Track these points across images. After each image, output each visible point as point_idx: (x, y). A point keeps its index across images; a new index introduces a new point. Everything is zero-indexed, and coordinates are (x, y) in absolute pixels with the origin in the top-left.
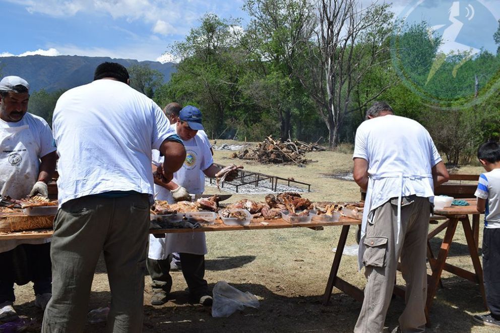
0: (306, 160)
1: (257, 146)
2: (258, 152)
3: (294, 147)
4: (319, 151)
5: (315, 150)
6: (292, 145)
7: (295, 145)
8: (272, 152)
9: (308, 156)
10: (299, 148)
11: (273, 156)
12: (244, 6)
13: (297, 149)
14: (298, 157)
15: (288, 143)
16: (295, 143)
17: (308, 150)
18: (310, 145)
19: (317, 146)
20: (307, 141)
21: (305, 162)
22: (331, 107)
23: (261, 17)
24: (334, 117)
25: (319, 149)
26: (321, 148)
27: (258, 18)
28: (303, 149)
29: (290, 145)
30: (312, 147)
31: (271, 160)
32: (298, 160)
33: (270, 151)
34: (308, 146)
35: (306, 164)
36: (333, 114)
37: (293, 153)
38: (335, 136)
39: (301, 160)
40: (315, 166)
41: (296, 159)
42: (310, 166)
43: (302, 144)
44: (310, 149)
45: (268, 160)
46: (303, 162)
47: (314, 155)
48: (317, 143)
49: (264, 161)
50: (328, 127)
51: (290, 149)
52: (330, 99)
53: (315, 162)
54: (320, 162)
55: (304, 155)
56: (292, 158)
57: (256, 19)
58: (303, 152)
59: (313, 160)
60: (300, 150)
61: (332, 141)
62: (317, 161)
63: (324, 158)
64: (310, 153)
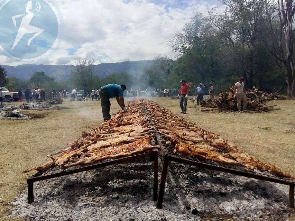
0: (267, 107)
1: (220, 96)
2: (220, 102)
3: (255, 97)
4: (280, 100)
5: (276, 98)
6: (253, 95)
7: (256, 95)
8: (231, 100)
9: (269, 104)
10: (259, 98)
11: (232, 104)
13: (258, 99)
15: (249, 93)
16: (256, 93)
18: (271, 95)
19: (277, 95)
20: (268, 91)
21: (266, 110)
22: (290, 63)
23: (231, 5)
24: (293, 72)
25: (280, 98)
26: (282, 97)
27: (229, 6)
28: (264, 98)
29: (251, 94)
30: (273, 96)
31: (230, 108)
32: (258, 108)
33: (229, 99)
34: (268, 95)
35: (266, 111)
36: (292, 69)
37: (253, 101)
38: (294, 87)
39: (262, 107)
40: (278, 113)
41: (256, 107)
42: (272, 114)
43: (263, 94)
44: (271, 98)
45: (227, 108)
46: (264, 109)
47: (276, 103)
48: (278, 92)
49: (223, 109)
50: (287, 81)
51: (250, 98)
52: (289, 56)
53: (277, 109)
54: (282, 109)
55: (265, 103)
56: (252, 105)
57: (227, 6)
58: (263, 101)
59: (274, 107)
60: (260, 99)
61: (291, 92)
62: (279, 109)
63: (287, 106)
64: (271, 102)
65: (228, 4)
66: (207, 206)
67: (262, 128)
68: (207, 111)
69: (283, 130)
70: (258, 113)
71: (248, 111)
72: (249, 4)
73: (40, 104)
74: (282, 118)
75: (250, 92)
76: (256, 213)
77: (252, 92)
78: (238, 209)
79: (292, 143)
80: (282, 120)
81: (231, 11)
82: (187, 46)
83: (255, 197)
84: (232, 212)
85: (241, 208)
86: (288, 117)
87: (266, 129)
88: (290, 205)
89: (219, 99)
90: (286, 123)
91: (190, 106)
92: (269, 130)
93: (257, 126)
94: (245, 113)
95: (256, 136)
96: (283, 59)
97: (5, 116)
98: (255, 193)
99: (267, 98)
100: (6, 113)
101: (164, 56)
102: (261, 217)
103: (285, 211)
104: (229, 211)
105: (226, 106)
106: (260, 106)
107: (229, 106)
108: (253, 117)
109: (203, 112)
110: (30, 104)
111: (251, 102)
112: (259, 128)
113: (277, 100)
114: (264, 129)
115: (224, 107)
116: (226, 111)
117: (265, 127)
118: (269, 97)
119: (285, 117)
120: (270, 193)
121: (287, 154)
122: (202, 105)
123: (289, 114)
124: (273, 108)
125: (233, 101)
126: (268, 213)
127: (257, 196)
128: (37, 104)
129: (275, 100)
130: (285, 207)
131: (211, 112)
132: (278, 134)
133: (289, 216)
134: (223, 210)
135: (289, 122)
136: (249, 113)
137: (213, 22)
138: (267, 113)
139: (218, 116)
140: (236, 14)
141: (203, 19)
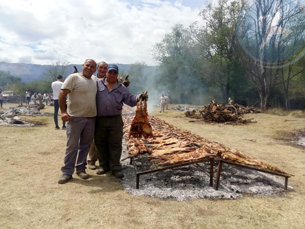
0: (245, 120)
1: (203, 108)
2: (203, 113)
3: (234, 109)
4: (255, 113)
5: (252, 112)
6: (232, 108)
7: (235, 108)
8: (215, 113)
9: (246, 117)
11: (216, 116)
12: (200, 13)
13: (236, 111)
14: (239, 118)
16: (235, 106)
17: (246, 111)
18: (248, 108)
19: (253, 108)
20: (245, 104)
21: (245, 122)
22: (263, 79)
23: (211, 20)
24: (266, 87)
25: (255, 112)
26: (257, 111)
27: (209, 21)
28: (241, 111)
29: (230, 107)
30: (250, 109)
31: (214, 119)
32: (238, 120)
33: (213, 111)
34: (245, 108)
35: (246, 124)
36: (265, 85)
37: (234, 114)
38: (266, 102)
39: (241, 120)
40: (255, 126)
41: (236, 120)
42: (250, 126)
43: (240, 107)
44: (248, 112)
45: (211, 119)
46: (243, 122)
47: (252, 116)
48: (254, 106)
49: (208, 120)
50: (260, 95)
51: (231, 111)
52: (263, 73)
53: (254, 122)
54: (258, 122)
55: (243, 116)
56: (233, 118)
57: (208, 21)
58: (241, 114)
59: (252, 121)
60: (238, 112)
61: (264, 106)
62: (256, 122)
63: (262, 120)
64: (248, 115)
65: (208, 19)
66: (242, 189)
67: (249, 140)
68: (194, 121)
69: (265, 142)
70: (239, 125)
71: (230, 123)
72: (227, 20)
73: (30, 110)
74: (260, 131)
75: (230, 105)
76: (269, 192)
77: (232, 105)
78: (259, 190)
79: (275, 153)
80: (261, 132)
81: (211, 26)
82: (167, 55)
83: (265, 185)
84: (256, 192)
85: (260, 190)
86: (265, 130)
87: (252, 141)
88: (285, 188)
89: (202, 110)
90: (265, 136)
91: (176, 116)
92: (254, 142)
93: (243, 138)
94: (228, 125)
95: (247, 147)
96: (257, 76)
97: (11, 123)
98: (264, 183)
99: (245, 111)
100: (11, 120)
101: (141, 62)
102: (272, 194)
103: (283, 191)
104: (254, 191)
105: (211, 118)
106: (239, 119)
107: (213, 118)
108: (236, 129)
109: (191, 123)
110: (20, 109)
111: (233, 115)
112: (246, 140)
113: (253, 113)
114: (250, 141)
115: (209, 119)
116: (211, 122)
117: (250, 139)
118: (246, 110)
119: (262, 130)
120: (272, 183)
121: (275, 161)
122: (187, 115)
123: (265, 127)
124: (250, 121)
125: (217, 114)
126: (275, 192)
127: (266, 185)
128: (27, 110)
129: (251, 113)
130: (283, 190)
131: (197, 122)
132: (263, 145)
133: (286, 193)
134: (251, 191)
135: (267, 134)
136: (231, 125)
137: (194, 36)
138: (246, 125)
139: (207, 128)
140: (216, 29)
141: (183, 30)
